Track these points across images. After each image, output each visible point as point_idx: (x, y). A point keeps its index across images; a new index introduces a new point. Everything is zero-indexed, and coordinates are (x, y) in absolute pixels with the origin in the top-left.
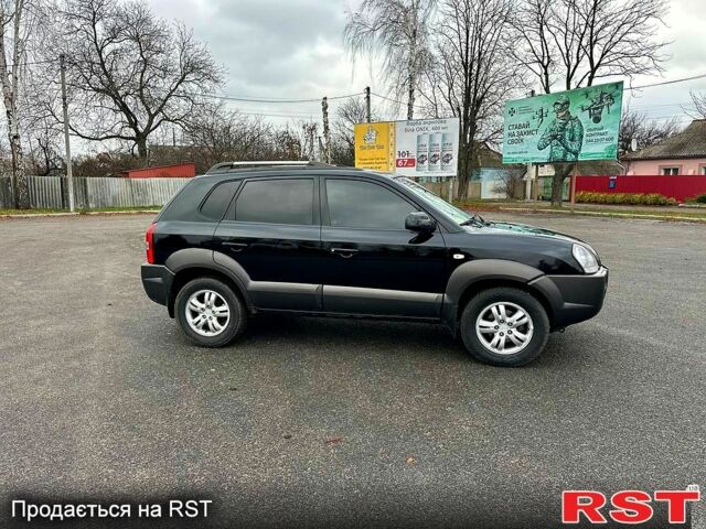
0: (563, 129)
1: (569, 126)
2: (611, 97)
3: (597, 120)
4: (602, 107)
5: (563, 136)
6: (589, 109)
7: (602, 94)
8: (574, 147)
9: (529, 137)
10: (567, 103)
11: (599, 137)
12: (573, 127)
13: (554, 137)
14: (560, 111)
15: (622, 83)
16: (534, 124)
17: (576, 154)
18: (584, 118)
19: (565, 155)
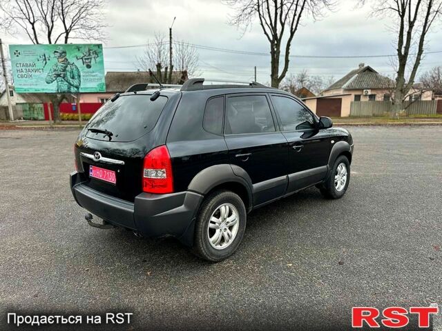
0: (64, 70)
1: (68, 68)
2: (96, 53)
3: (89, 66)
4: (91, 59)
5: (65, 76)
6: (82, 58)
7: (89, 50)
8: (75, 82)
9: (37, 73)
10: (65, 52)
11: (92, 78)
12: (72, 69)
13: (59, 75)
14: (60, 57)
15: (101, 45)
16: (40, 64)
17: (77, 87)
18: (79, 64)
19: (69, 88)
